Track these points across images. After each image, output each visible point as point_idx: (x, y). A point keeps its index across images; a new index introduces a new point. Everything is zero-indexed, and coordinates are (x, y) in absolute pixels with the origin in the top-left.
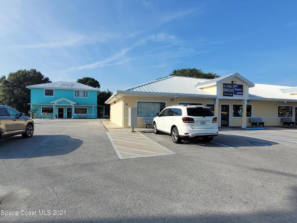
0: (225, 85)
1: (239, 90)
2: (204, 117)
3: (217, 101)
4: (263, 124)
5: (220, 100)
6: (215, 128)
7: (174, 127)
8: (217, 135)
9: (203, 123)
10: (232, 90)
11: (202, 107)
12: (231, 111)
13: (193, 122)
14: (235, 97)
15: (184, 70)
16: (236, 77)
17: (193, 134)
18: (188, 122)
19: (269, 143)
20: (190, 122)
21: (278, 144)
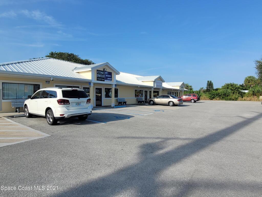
0: (98, 72)
1: (109, 76)
2: (79, 99)
3: (92, 85)
4: (125, 103)
5: (94, 84)
6: (89, 108)
7: (48, 110)
8: (91, 114)
9: (78, 104)
10: (104, 76)
11: (77, 90)
12: (104, 93)
13: (69, 103)
14: (106, 82)
15: (62, 53)
16: (107, 66)
17: (69, 115)
18: (63, 104)
19: (128, 117)
20: (65, 103)
21: (134, 117)
